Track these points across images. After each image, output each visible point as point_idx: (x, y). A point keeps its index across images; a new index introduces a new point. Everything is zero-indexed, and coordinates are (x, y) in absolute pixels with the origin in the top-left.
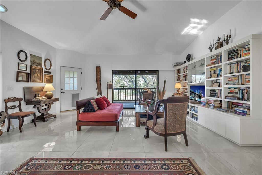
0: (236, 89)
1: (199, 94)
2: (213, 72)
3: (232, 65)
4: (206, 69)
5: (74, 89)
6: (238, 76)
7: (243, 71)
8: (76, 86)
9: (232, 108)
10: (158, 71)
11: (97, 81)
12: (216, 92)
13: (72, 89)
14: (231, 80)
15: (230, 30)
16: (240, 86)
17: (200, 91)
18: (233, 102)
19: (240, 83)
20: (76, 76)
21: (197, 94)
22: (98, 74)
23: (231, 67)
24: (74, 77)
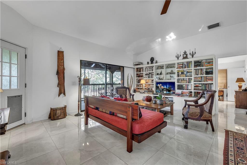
0: (200, 84)
1: (168, 88)
2: (180, 73)
3: (197, 70)
4: (177, 70)
5: (12, 87)
6: (202, 77)
7: (206, 74)
8: (15, 80)
9: (197, 96)
10: (123, 67)
11: (58, 73)
12: (183, 86)
13: (8, 88)
14: (197, 79)
15: (195, 49)
16: (203, 82)
17: (169, 86)
18: (197, 92)
19: (203, 81)
20: (14, 60)
21: (165, 89)
22: (60, 62)
23: (196, 71)
24: (12, 62)
